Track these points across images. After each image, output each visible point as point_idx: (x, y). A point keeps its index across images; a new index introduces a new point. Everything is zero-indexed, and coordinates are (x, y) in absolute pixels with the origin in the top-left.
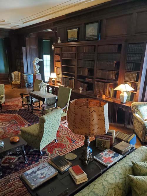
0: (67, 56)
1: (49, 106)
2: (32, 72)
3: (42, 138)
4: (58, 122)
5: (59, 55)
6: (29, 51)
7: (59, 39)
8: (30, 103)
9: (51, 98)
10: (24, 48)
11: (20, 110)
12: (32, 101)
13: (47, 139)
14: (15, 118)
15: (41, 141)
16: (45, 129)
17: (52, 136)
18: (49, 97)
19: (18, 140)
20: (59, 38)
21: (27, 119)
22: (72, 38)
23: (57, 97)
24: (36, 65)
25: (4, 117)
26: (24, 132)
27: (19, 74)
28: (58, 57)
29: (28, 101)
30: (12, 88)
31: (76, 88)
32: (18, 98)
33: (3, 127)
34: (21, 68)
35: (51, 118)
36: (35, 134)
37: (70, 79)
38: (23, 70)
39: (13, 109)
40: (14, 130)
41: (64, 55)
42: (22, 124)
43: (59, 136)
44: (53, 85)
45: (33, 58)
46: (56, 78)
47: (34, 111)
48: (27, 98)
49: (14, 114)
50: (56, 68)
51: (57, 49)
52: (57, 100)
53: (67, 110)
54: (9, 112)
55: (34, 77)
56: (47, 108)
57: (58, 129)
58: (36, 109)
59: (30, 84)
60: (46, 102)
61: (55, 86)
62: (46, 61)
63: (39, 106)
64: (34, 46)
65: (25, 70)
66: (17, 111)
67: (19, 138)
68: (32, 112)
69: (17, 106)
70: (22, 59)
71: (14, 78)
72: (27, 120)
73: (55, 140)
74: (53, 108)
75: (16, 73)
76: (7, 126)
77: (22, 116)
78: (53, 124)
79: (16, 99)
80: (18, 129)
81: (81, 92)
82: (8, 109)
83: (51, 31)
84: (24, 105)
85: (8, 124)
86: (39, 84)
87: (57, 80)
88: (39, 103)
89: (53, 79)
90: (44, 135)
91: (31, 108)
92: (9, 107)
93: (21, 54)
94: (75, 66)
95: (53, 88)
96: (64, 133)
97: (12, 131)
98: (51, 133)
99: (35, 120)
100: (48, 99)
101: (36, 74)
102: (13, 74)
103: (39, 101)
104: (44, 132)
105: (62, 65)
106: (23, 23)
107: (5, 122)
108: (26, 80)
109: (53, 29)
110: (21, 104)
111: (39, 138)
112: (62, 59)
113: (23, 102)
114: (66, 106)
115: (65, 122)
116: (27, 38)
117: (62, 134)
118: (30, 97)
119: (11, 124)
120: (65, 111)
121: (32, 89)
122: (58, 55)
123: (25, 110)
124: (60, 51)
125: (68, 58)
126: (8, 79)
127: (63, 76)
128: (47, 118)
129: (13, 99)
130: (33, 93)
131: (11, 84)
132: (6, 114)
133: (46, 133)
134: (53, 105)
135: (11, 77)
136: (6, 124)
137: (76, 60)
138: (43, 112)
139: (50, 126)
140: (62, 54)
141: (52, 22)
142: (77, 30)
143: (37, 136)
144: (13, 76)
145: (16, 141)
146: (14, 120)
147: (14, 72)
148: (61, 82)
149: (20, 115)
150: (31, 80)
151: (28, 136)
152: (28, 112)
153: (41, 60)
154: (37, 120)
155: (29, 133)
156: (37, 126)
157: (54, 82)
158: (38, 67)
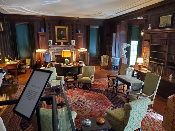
0: (156, 42)
1: (135, 91)
2: (119, 56)
3: (126, 125)
4: (145, 111)
5: (149, 41)
6: (118, 37)
7: (150, 26)
8: (115, 85)
9: (137, 83)
10: (114, 35)
11: (105, 90)
12: (117, 84)
13: (131, 127)
14: (101, 97)
15: (124, 128)
16: (130, 117)
17: (136, 125)
18: (135, 83)
19: (103, 122)
20: (150, 24)
21: (112, 100)
22: (165, 24)
23: (143, 83)
24: (124, 50)
25: (92, 95)
26: (109, 115)
27: (107, 57)
28: (147, 43)
29: (114, 83)
30: (100, 69)
31: (165, 75)
32: (105, 79)
33: (91, 104)
34: (109, 52)
35: (138, 106)
36: (120, 119)
37: (158, 65)
38: (112, 54)
39: (100, 88)
40: (99, 109)
41: (154, 41)
42: (106, 105)
43: (143, 125)
44: (139, 69)
45: (121, 43)
46: (142, 63)
47: (118, 94)
48: (113, 80)
49: (101, 94)
50: (143, 53)
51: (146, 36)
52: (143, 86)
53: (154, 98)
54: (96, 91)
55: (121, 60)
56: (132, 92)
57: (143, 118)
58: (120, 91)
59: (116, 66)
60: (132, 87)
61: (141, 71)
62: (133, 46)
63: (123, 89)
64: (123, 33)
65: (113, 54)
66: (103, 91)
67: (104, 120)
68: (117, 94)
69: (104, 86)
70: (112, 44)
71: (103, 61)
72: (112, 102)
73: (139, 129)
74: (138, 94)
75: (105, 56)
76: (94, 104)
77: (107, 97)
78: (139, 113)
79: (103, 79)
80: (103, 109)
81: (170, 80)
82: (95, 87)
83: (142, 18)
84: (110, 86)
85: (95, 103)
86: (126, 68)
87: (144, 65)
88: (124, 86)
89: (139, 64)
90: (128, 123)
91: (116, 90)
92: (97, 86)
93: (111, 40)
94: (165, 52)
95: (139, 72)
96: (149, 123)
97: (98, 110)
98: (136, 122)
99: (119, 103)
100: (134, 84)
101: (123, 58)
102: (102, 57)
103: (124, 85)
104: (129, 120)
105: (151, 50)
106: (117, 13)
107: (92, 99)
108: (113, 63)
109: (145, 17)
110: (107, 85)
111: (124, 124)
112: (151, 45)
113: (109, 83)
114: (153, 94)
115: (151, 111)
116: (118, 26)
117: (146, 124)
118: (116, 80)
119: (97, 102)
120: (151, 99)
121: (117, 71)
122: (147, 41)
123: (110, 91)
124: (150, 37)
125: (158, 44)
126: (97, 61)
127: (150, 61)
128: (133, 106)
129: (100, 80)
130: (119, 76)
131: (100, 65)
132: (94, 92)
133: (131, 121)
134: (138, 91)
135: (100, 60)
136: (93, 102)
137: (167, 46)
138: (127, 96)
139: (136, 115)
140: (152, 40)
141: (144, 10)
142: (171, 15)
143: (121, 122)
144: (102, 59)
145: (102, 123)
146: (100, 100)
147: (104, 56)
148: (148, 68)
149: (106, 95)
150: (117, 63)
151: (113, 119)
152: (113, 94)
153: (129, 45)
154: (121, 103)
155: (114, 117)
156: (121, 110)
157: (140, 66)
158: (125, 51)
